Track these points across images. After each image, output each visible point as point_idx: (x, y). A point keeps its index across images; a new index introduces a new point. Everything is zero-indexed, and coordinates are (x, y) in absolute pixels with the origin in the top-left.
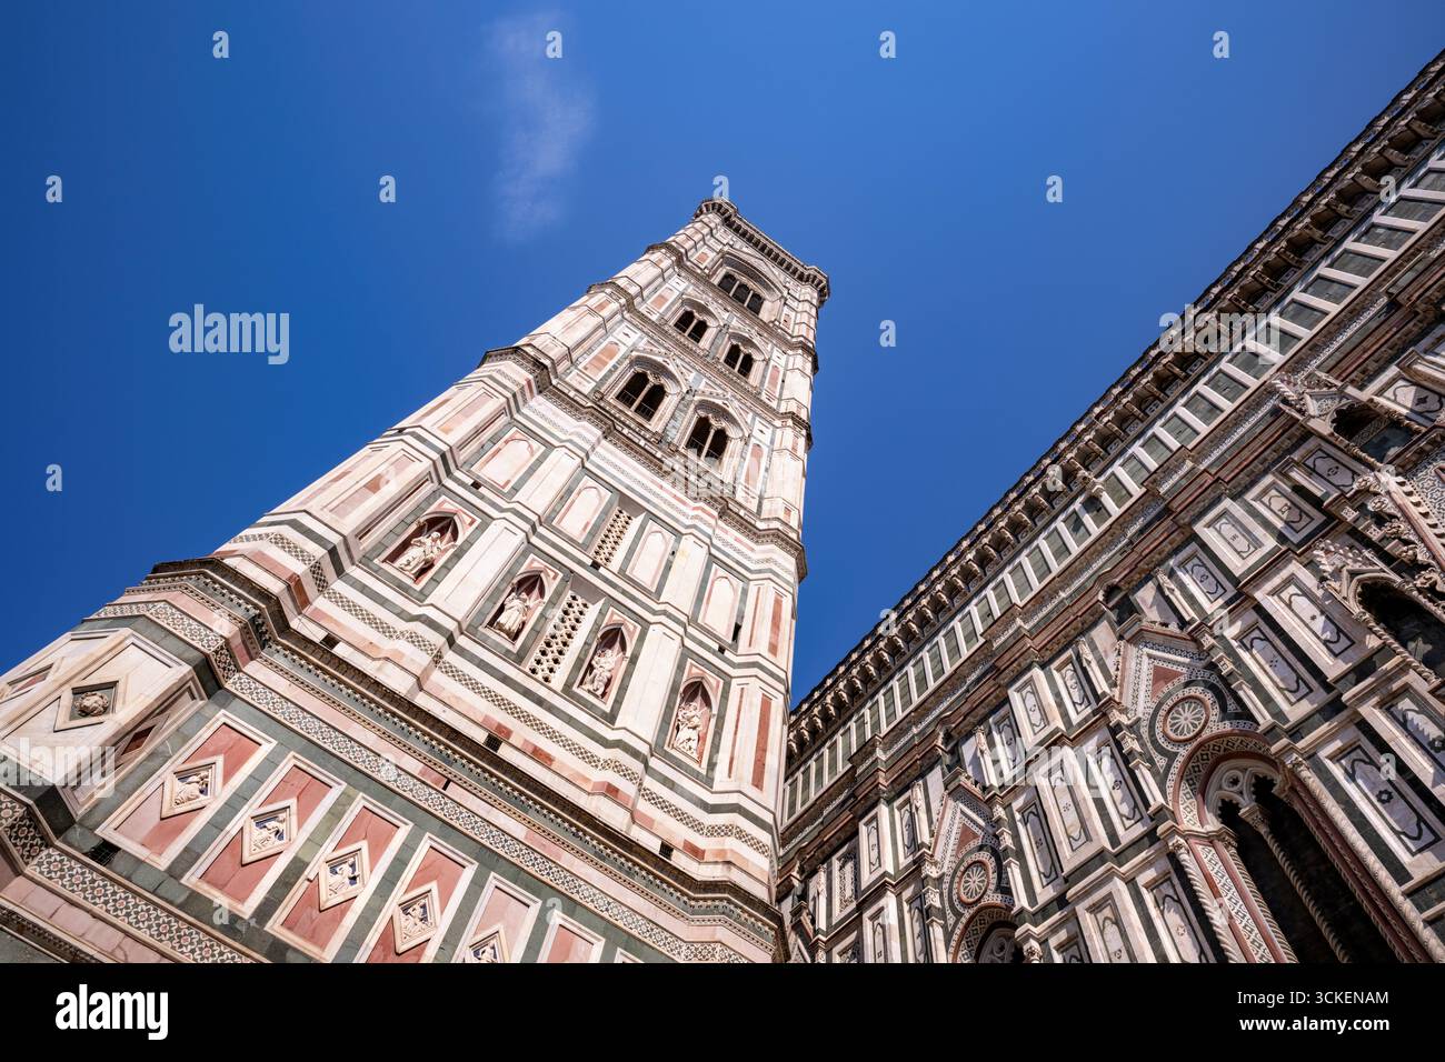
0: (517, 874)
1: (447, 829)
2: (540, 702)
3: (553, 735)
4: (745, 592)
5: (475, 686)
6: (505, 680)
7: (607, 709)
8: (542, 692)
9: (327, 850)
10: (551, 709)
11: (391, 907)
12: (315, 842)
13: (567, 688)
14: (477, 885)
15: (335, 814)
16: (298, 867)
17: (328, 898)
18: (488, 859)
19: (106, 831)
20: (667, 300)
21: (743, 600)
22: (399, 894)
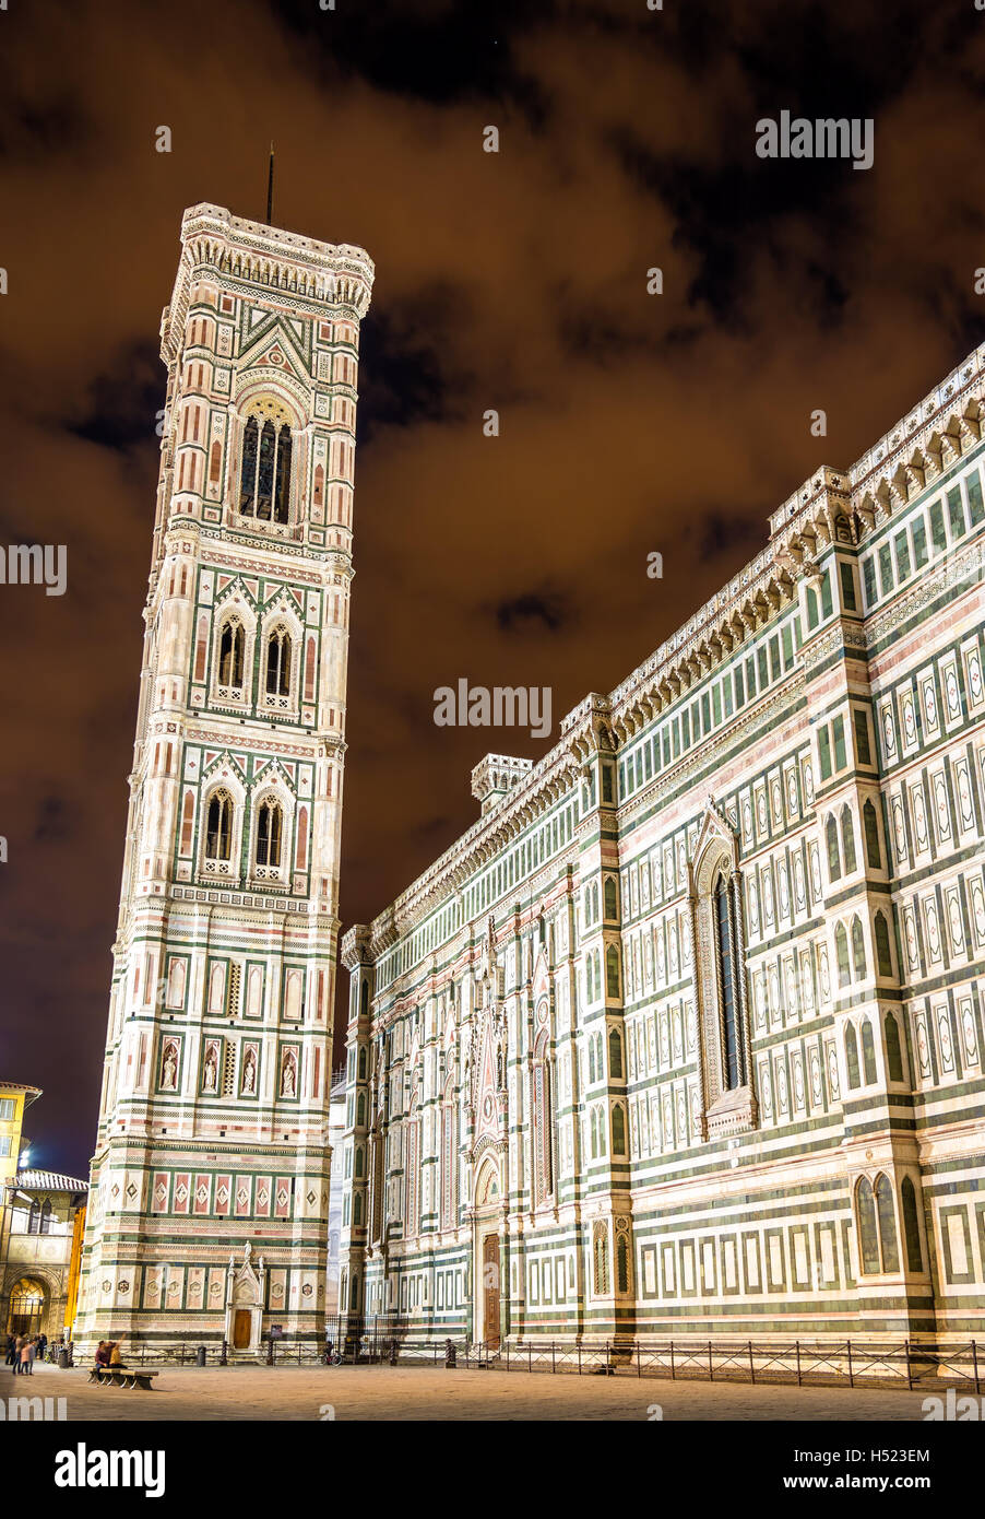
0: (243, 1173)
1: (221, 1171)
2: (231, 1108)
3: (240, 1118)
4: (305, 975)
5: (209, 1117)
6: (219, 1107)
7: (255, 1095)
8: (231, 1104)
9: (196, 1191)
10: (237, 1108)
11: (216, 1197)
12: (192, 1191)
13: (240, 1098)
14: (234, 1180)
15: (193, 1182)
16: (192, 1198)
17: (201, 1201)
18: (234, 1173)
19: (153, 1211)
20: (205, 643)
21: (304, 985)
22: (216, 1193)
